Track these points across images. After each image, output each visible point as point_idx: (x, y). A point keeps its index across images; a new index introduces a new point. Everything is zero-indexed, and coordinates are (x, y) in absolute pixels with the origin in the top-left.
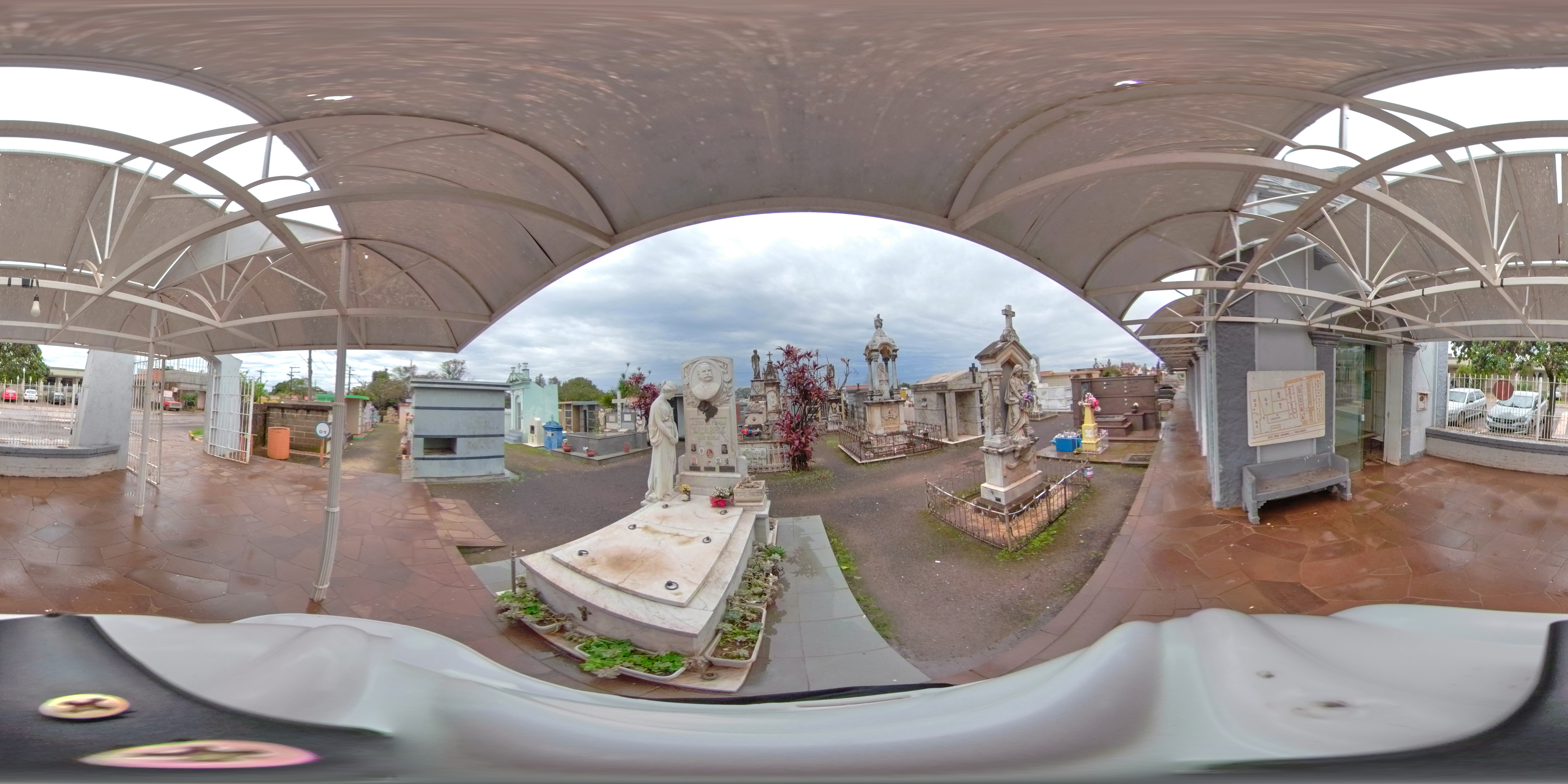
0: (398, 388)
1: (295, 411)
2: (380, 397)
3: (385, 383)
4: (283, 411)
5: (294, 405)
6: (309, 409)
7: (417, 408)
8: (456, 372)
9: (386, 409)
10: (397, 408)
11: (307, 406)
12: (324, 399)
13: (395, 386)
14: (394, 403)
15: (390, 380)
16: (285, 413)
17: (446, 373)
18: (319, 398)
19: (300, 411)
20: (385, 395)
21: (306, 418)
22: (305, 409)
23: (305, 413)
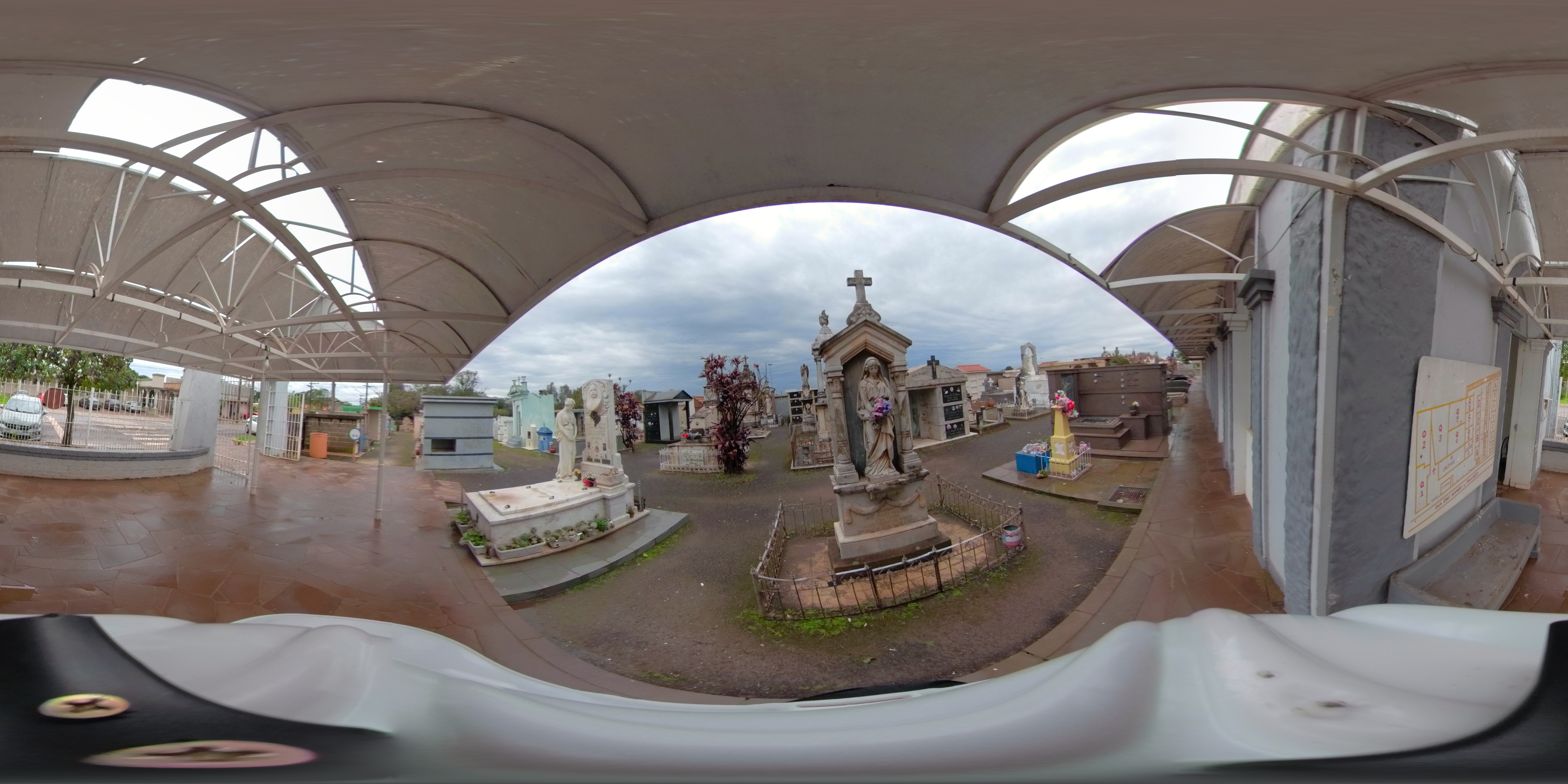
0: (413, 399)
1: (329, 420)
2: (396, 408)
3: (401, 394)
4: (319, 420)
5: (329, 415)
6: (341, 418)
7: (426, 417)
8: (469, 382)
9: (402, 419)
10: (412, 418)
11: (340, 416)
12: (348, 410)
13: (410, 398)
14: (409, 413)
15: (405, 391)
16: (322, 422)
17: (459, 384)
18: (344, 410)
19: (334, 420)
20: (401, 406)
21: (339, 426)
22: (338, 419)
23: (338, 422)
